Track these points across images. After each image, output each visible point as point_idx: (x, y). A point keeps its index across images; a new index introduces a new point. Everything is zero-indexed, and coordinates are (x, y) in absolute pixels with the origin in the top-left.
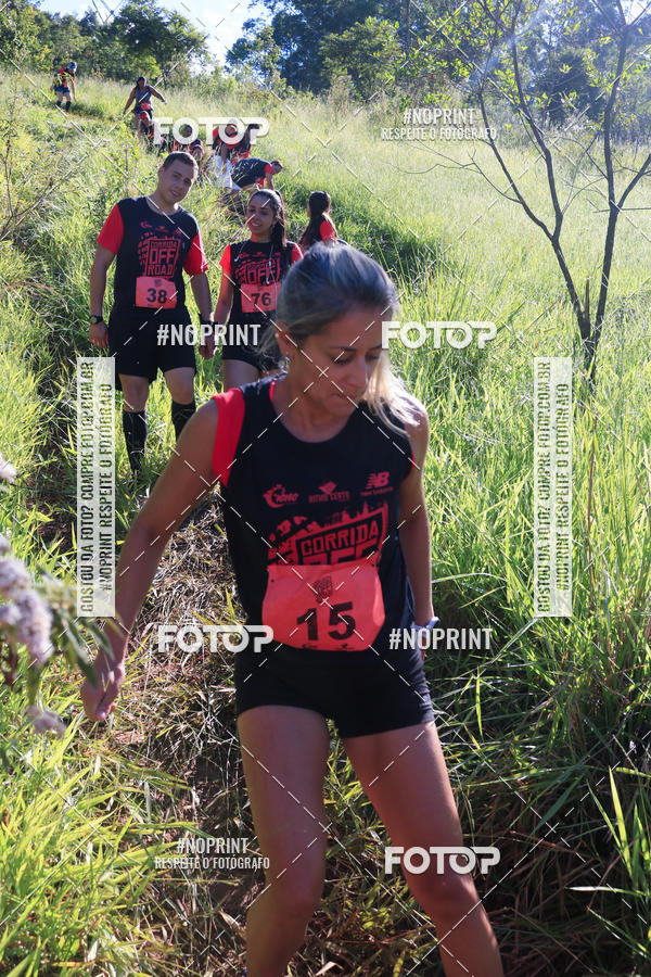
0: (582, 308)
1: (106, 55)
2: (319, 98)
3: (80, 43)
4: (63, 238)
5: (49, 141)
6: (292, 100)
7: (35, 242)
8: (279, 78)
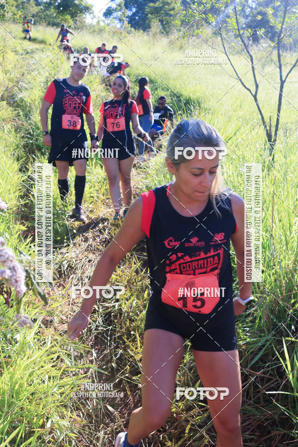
0: (268, 128)
1: (47, 15)
2: (146, 33)
3: (35, 9)
4: (29, 100)
5: (22, 55)
6: (133, 34)
7: (16, 102)
8: (127, 24)
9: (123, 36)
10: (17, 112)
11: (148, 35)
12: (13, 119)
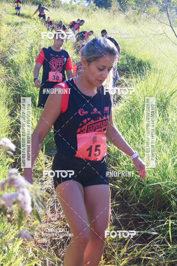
2: (107, 10)
4: (18, 61)
6: (98, 11)
7: (8, 62)
8: (93, 3)
9: (90, 12)
10: (8, 70)
11: (109, 11)
12: (5, 76)
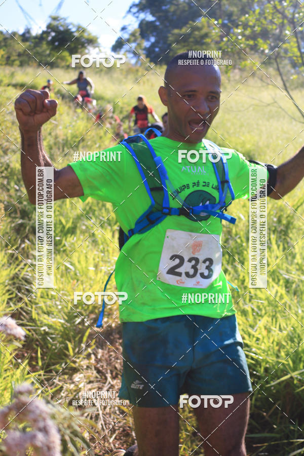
3: (21, 46)
8: (145, 59)
